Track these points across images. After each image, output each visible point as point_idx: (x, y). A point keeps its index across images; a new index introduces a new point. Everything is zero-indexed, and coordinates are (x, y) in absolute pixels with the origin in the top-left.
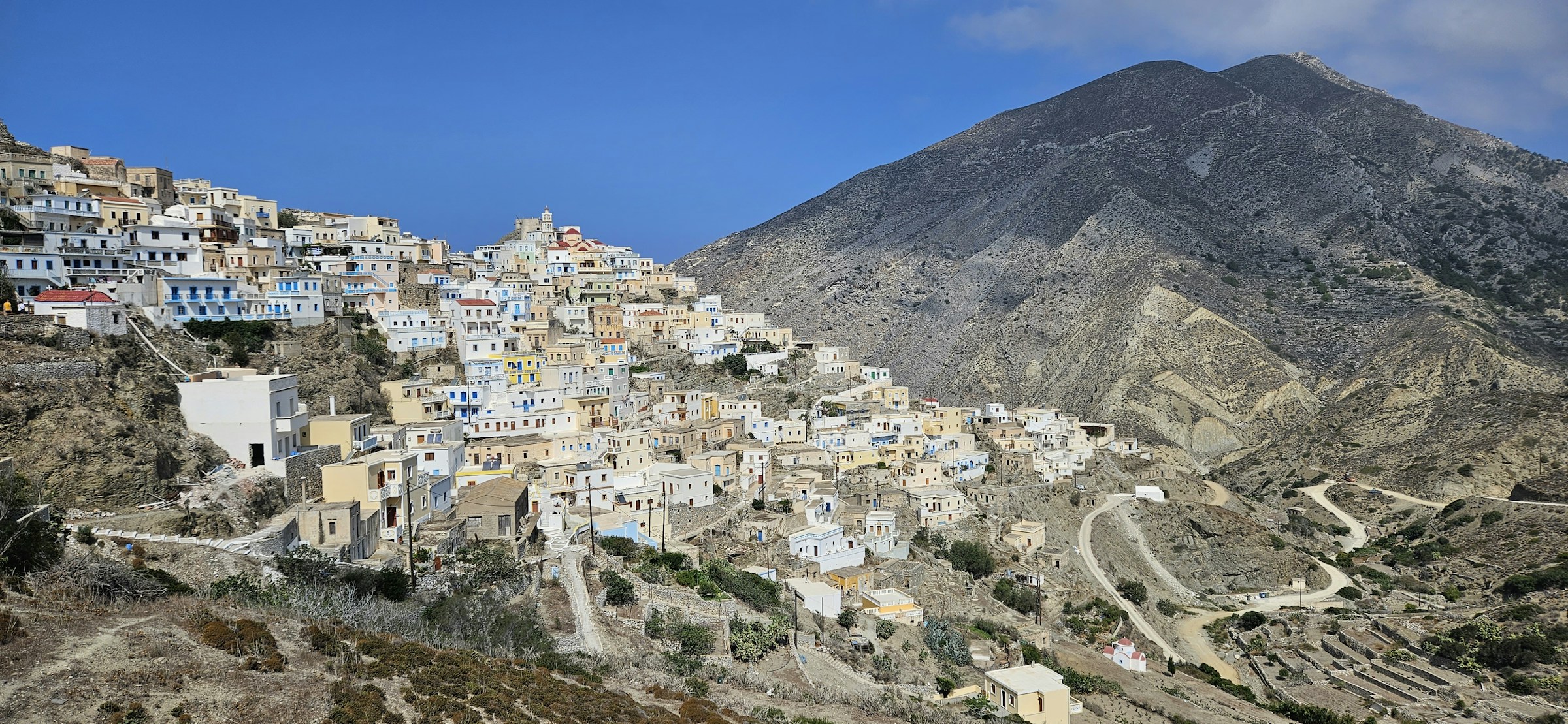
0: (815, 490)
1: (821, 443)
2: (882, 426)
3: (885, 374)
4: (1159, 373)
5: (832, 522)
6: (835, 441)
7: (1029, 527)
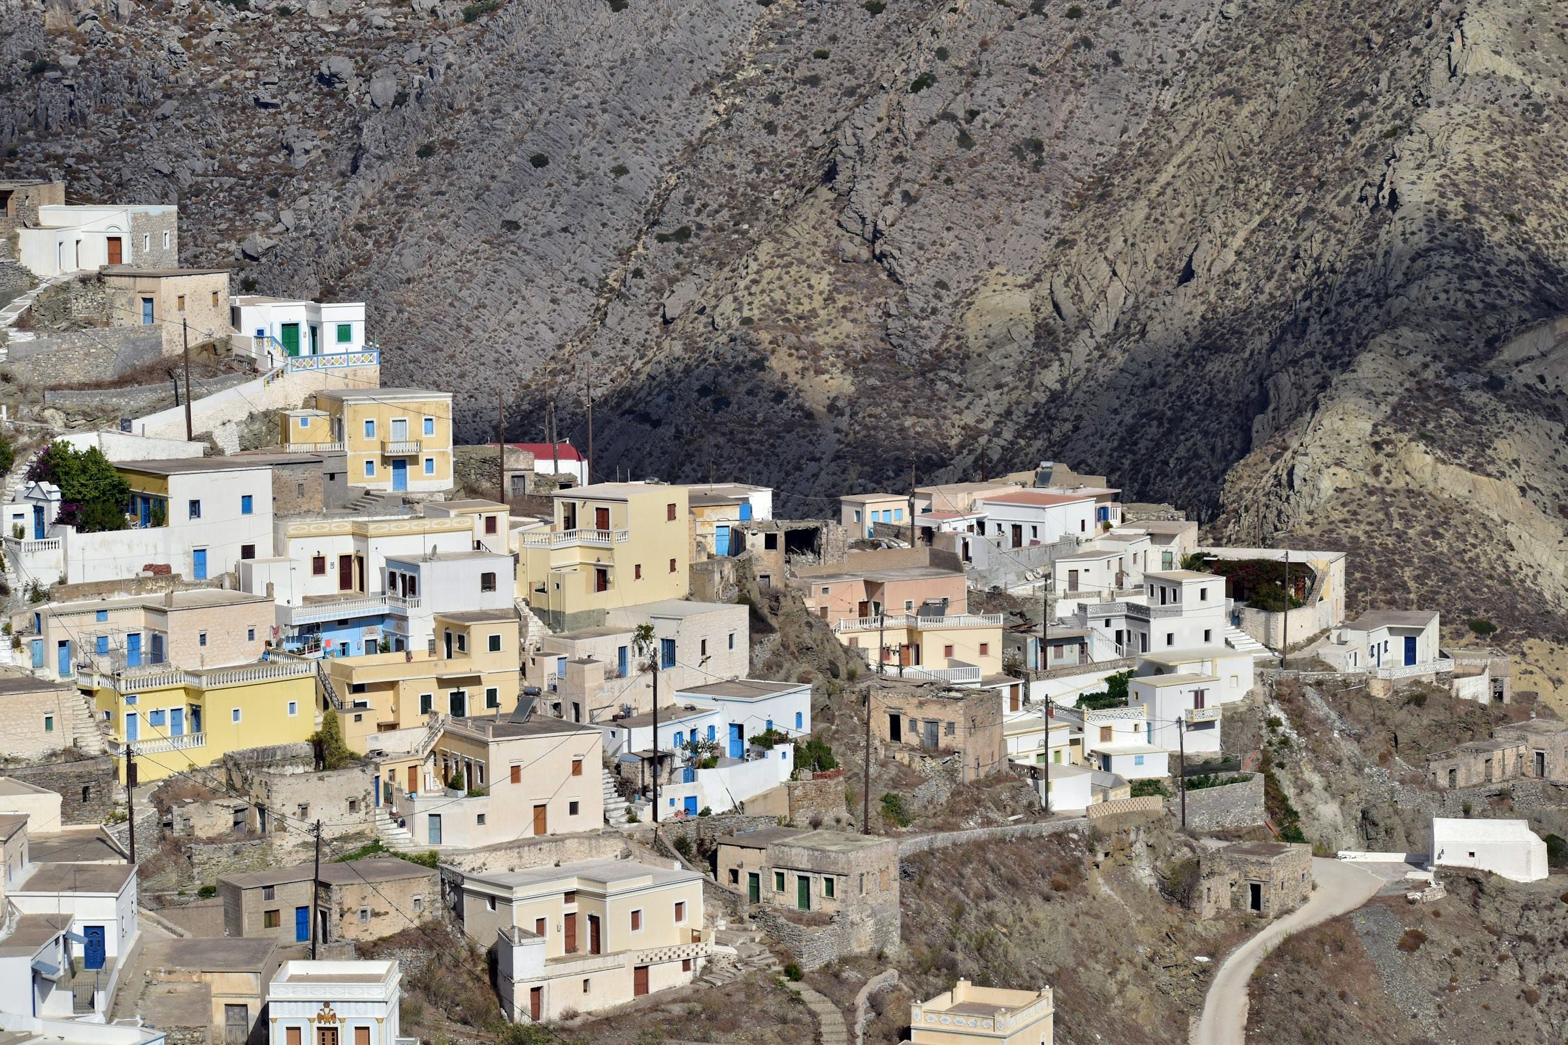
0: (30, 869)
1: (54, 652)
2: (333, 573)
3: (344, 333)
4: (1524, 326)
5: (111, 1017)
6: (118, 641)
7: (988, 1011)
